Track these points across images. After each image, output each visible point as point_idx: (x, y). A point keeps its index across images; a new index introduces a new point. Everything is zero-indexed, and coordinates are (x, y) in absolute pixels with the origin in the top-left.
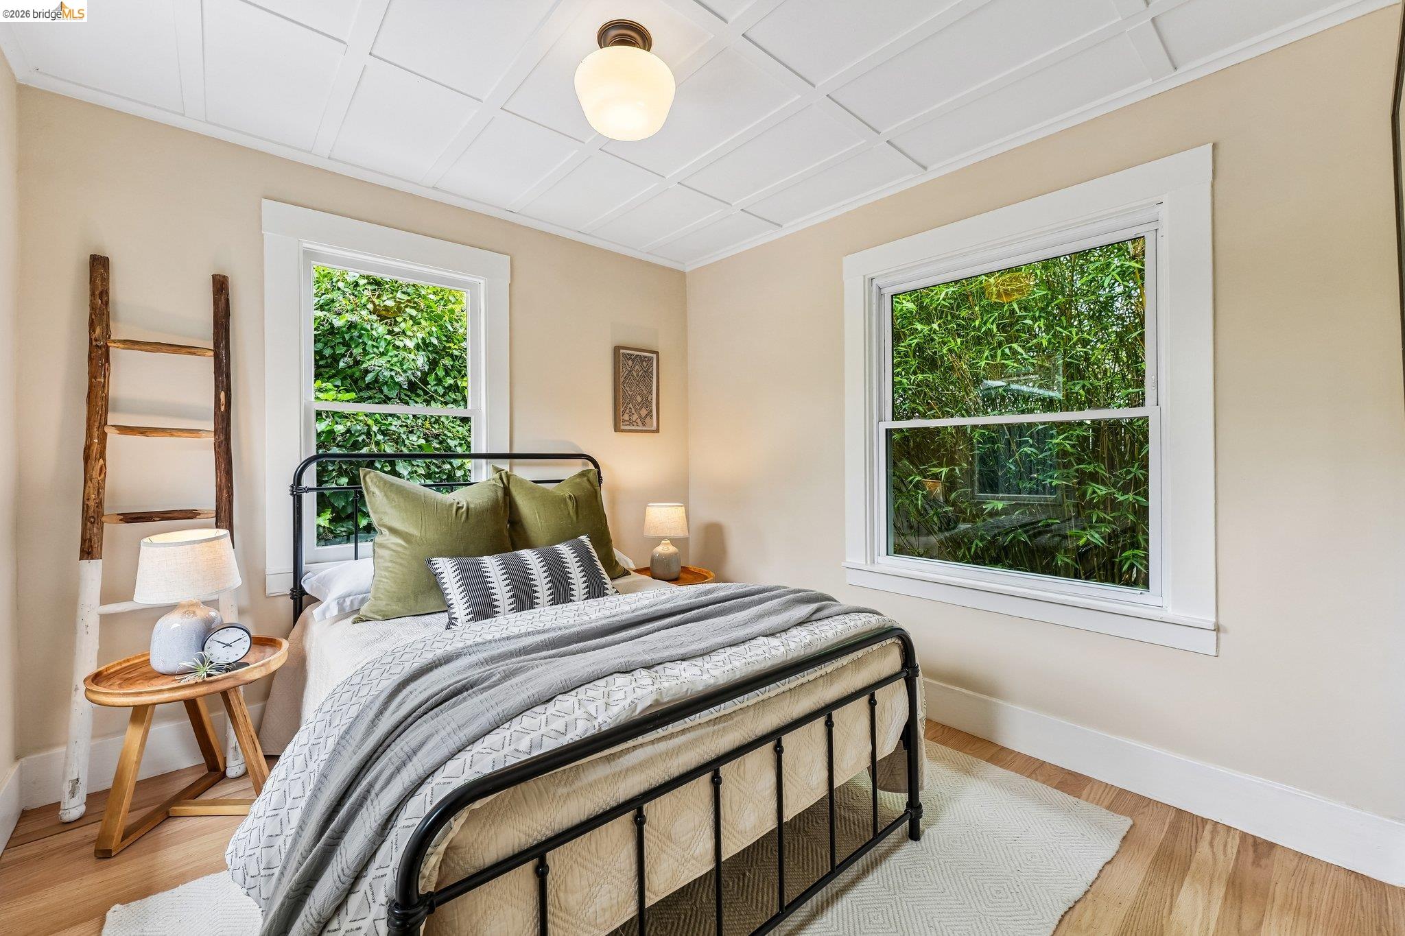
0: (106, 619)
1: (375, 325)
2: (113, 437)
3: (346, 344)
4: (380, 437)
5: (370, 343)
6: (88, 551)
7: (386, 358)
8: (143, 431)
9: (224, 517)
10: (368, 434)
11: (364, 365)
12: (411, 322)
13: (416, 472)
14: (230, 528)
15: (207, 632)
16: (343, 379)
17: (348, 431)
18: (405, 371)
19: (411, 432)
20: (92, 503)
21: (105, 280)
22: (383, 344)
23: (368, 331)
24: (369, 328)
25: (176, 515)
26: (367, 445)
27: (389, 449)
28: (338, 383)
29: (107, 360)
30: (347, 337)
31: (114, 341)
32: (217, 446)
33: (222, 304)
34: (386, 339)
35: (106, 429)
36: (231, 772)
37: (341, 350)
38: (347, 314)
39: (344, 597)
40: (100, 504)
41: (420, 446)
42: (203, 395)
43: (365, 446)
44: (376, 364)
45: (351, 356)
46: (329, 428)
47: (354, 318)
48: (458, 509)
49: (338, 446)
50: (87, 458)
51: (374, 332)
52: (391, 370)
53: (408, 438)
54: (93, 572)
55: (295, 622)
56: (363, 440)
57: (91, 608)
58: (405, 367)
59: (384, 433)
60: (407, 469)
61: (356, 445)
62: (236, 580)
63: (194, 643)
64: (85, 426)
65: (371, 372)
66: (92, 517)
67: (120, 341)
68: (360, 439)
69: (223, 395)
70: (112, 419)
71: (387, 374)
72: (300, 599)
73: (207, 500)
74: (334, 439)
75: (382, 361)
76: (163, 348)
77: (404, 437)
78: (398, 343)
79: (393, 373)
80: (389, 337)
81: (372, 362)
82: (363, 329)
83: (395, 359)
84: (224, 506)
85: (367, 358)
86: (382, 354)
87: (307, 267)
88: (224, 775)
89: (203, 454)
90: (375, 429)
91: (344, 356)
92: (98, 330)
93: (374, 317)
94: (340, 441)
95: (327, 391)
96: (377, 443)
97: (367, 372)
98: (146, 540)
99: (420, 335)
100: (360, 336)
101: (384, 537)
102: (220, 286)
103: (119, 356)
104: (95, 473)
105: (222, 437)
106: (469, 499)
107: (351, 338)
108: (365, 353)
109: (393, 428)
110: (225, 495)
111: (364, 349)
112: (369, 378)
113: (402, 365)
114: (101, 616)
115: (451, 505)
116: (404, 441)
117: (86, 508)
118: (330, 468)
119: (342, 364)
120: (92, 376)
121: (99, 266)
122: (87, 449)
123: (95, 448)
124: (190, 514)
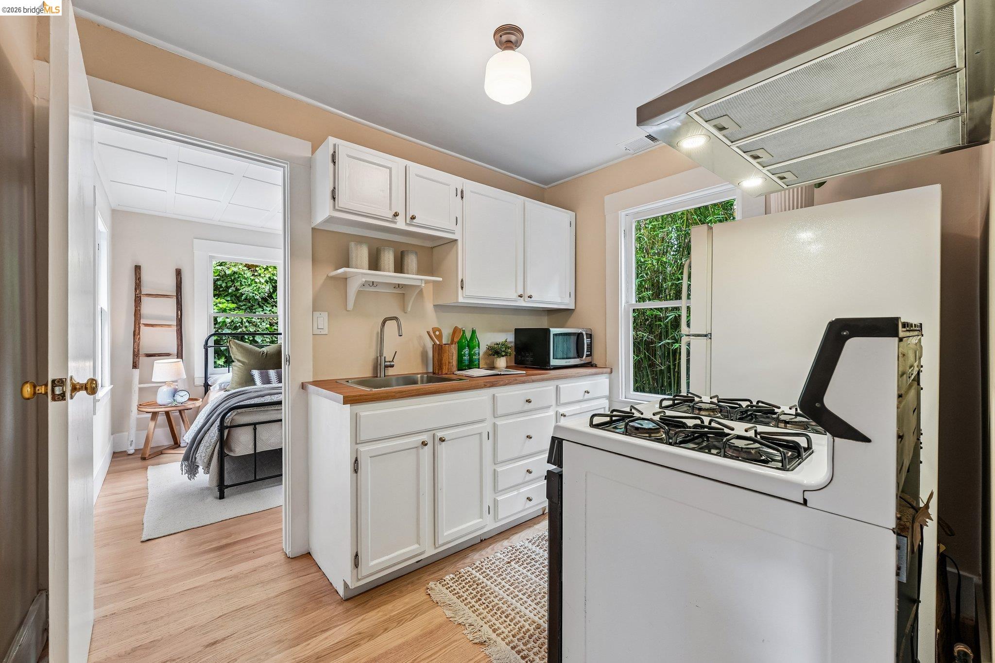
0: (141, 389)
1: (246, 272)
2: (142, 327)
3: (233, 281)
4: (247, 324)
5: (244, 280)
6: (135, 366)
7: (251, 288)
8: (152, 325)
9: (180, 355)
10: (242, 323)
11: (240, 291)
12: (263, 270)
13: (265, 340)
14: (182, 359)
15: (175, 392)
16: (232, 296)
17: (232, 321)
18: (260, 294)
19: (263, 321)
20: (136, 350)
21: (140, 274)
22: (249, 280)
23: (242, 275)
24: (243, 273)
25: (163, 355)
26: (241, 328)
27: (252, 329)
28: (229, 299)
29: (141, 301)
30: (233, 278)
31: (143, 295)
32: (177, 331)
33: (179, 279)
34: (251, 279)
35: (141, 325)
36: (181, 445)
37: (230, 284)
38: (232, 268)
39: (221, 384)
40: (138, 350)
41: (267, 328)
42: (172, 312)
43: (240, 328)
44: (246, 290)
45: (234, 286)
46: (223, 320)
47: (235, 269)
48: (263, 353)
49: (228, 328)
50: (134, 335)
51: (245, 275)
52: (253, 293)
53: (261, 324)
54: (136, 372)
55: (205, 394)
56: (239, 325)
57: (136, 386)
58: (260, 291)
59: (249, 322)
60: (260, 339)
61: (236, 328)
62: (185, 377)
63: (171, 395)
64: (134, 324)
65: (244, 294)
66: (136, 355)
67: (145, 294)
68: (238, 325)
69: (179, 312)
70: (143, 321)
71: (251, 295)
72: (207, 387)
73: (174, 350)
74: (226, 325)
75: (249, 289)
76: (159, 296)
77: (259, 324)
78: (257, 280)
79: (254, 295)
80: (252, 278)
81: (244, 290)
82: (240, 274)
83: (255, 288)
84: (180, 352)
85: (242, 288)
86: (249, 285)
87: (211, 262)
88: (180, 446)
89: (172, 333)
90: (245, 320)
91: (231, 287)
92: (138, 291)
93: (245, 268)
94: (228, 326)
95: (223, 303)
96: (246, 327)
97: (242, 295)
98: (155, 362)
99: (268, 276)
100: (239, 277)
101: (236, 363)
102: (179, 273)
103: (144, 300)
104: (137, 340)
105: (179, 327)
106: (268, 350)
107: (235, 278)
108: (241, 285)
109: (253, 320)
110: (180, 348)
111: (241, 283)
112: (243, 298)
113: (258, 290)
114: (139, 388)
115: (261, 352)
116: (259, 326)
117: (134, 352)
118: (224, 338)
119: (230, 291)
120: (136, 307)
121: (138, 269)
122: (134, 332)
123: (137, 331)
124: (168, 355)
